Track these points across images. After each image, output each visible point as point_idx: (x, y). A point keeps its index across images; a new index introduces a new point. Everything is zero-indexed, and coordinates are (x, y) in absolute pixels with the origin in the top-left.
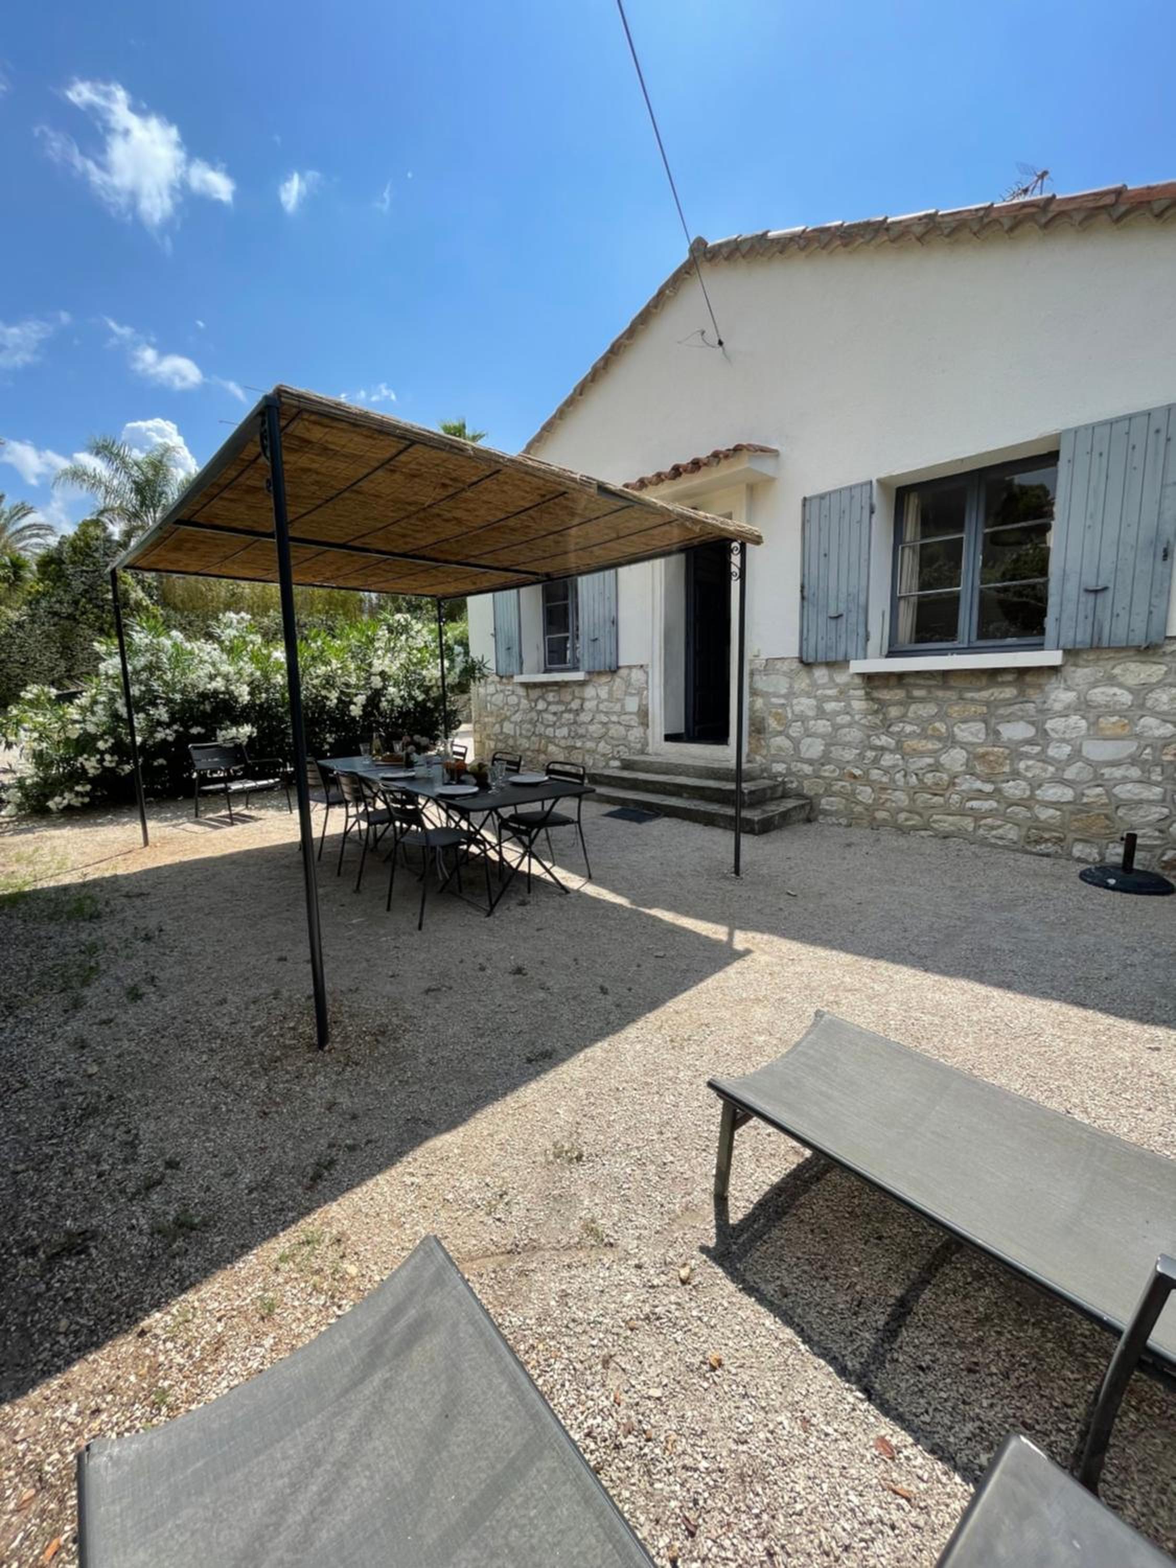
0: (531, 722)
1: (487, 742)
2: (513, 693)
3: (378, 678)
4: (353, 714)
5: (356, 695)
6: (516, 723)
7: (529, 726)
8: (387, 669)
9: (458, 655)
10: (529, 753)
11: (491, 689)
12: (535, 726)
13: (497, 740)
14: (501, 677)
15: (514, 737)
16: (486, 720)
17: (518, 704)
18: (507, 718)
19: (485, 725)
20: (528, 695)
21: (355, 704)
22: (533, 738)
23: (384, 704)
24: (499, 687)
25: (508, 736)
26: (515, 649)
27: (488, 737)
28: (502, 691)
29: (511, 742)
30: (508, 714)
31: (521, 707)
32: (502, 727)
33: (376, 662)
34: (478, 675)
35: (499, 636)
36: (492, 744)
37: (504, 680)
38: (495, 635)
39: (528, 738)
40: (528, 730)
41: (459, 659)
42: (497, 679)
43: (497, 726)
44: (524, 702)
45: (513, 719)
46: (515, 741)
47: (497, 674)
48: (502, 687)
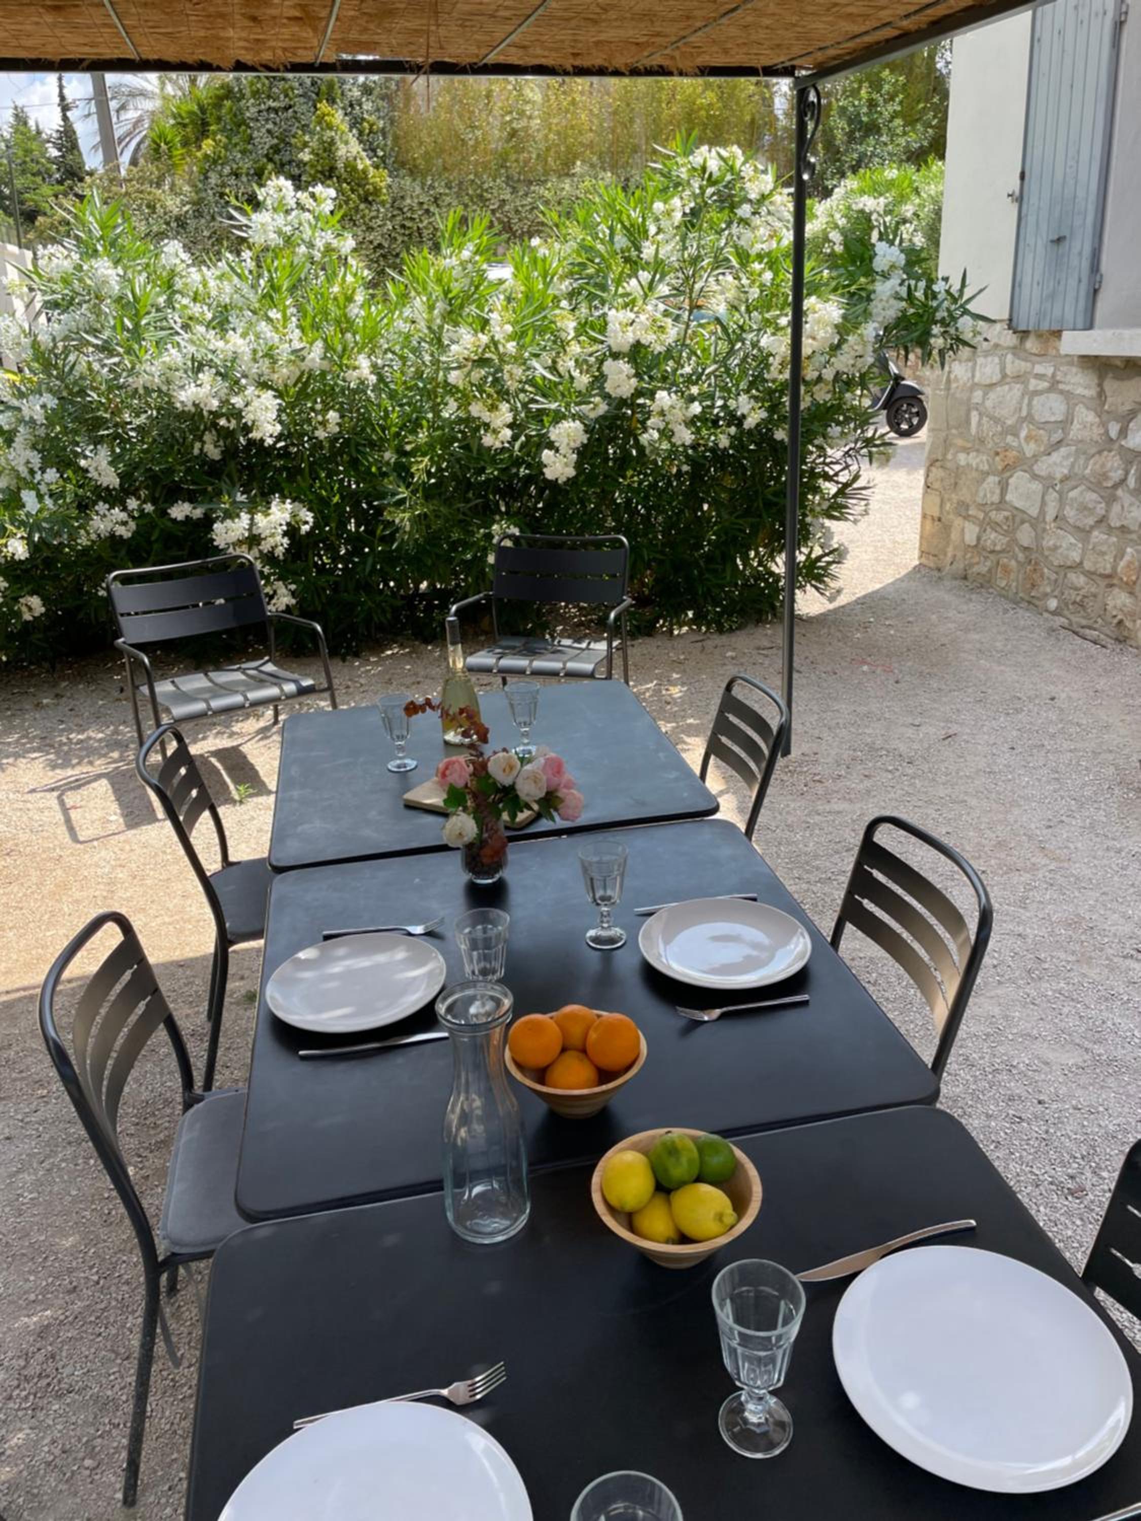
0: (1098, 483)
1: (958, 522)
2: (1054, 385)
3: (624, 367)
4: (549, 474)
5: (558, 417)
6: (1048, 483)
7: (1091, 497)
8: (648, 338)
9: (886, 276)
10: (1079, 580)
11: (988, 369)
12: (1111, 499)
13: (986, 524)
14: (1024, 334)
15: (1037, 522)
16: (962, 458)
17: (1066, 423)
18: (1021, 463)
19: (958, 473)
20: (1101, 394)
21: (551, 446)
22: (1097, 536)
23: (649, 437)
24: (1013, 365)
25: (1017, 517)
26: (1081, 246)
27: (962, 509)
28: (1019, 378)
29: (1025, 536)
30: (1030, 449)
31: (1075, 432)
32: (1004, 487)
33: (616, 317)
34: (937, 342)
35: (1032, 199)
36: (971, 533)
37: (1031, 344)
38: (1019, 199)
39: (1083, 533)
40: (1084, 509)
41: (884, 289)
42: (1009, 339)
43: (992, 480)
44: (1086, 416)
45: (1041, 468)
46: (1038, 538)
47: (1011, 323)
48: (1024, 366)
